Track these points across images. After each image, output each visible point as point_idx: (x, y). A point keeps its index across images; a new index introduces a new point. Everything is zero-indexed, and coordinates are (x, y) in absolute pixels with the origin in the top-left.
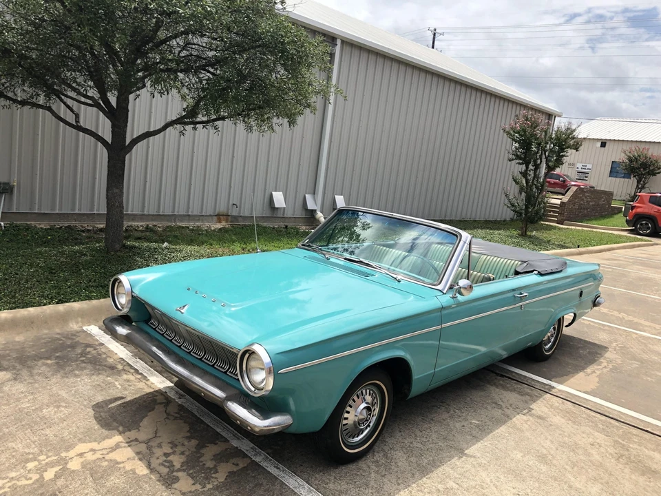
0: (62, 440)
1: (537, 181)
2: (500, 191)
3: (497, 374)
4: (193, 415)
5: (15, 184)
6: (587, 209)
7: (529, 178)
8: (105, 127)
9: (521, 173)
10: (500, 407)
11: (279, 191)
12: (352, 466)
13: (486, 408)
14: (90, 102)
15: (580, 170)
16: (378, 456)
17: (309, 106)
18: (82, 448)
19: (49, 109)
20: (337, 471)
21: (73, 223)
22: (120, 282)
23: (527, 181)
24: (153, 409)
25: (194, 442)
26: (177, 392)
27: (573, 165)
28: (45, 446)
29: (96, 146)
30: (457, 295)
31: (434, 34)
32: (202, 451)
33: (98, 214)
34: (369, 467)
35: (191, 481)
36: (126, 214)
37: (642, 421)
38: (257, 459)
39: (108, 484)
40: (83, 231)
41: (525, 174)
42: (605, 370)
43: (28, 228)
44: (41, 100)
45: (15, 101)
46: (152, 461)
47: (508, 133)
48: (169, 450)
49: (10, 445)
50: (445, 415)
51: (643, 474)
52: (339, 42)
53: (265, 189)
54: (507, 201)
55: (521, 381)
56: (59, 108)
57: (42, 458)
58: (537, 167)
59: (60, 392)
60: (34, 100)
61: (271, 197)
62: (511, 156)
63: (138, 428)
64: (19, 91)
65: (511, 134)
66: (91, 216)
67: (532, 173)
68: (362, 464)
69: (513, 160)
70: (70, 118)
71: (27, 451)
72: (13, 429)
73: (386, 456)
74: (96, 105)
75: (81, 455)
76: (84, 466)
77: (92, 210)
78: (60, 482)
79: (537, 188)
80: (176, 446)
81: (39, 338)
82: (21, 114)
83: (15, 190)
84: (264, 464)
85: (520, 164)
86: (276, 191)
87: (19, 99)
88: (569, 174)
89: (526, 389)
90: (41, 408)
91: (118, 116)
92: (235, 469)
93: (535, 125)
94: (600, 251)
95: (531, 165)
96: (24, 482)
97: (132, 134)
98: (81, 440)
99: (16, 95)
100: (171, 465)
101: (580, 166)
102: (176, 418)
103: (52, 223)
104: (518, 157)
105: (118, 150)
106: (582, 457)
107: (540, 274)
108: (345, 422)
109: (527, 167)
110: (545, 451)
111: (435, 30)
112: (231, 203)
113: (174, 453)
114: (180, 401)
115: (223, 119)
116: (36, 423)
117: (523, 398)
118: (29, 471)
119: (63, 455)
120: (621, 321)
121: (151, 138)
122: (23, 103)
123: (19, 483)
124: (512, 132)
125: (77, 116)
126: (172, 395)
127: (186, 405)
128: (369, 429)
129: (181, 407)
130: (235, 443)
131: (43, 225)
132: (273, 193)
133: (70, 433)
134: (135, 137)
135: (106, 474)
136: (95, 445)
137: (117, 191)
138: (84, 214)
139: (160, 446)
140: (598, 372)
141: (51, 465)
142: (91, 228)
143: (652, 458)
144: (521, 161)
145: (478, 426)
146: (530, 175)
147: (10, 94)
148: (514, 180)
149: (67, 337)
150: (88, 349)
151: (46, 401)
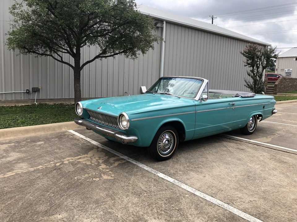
0: (62, 157)
1: (259, 74)
2: (242, 80)
3: (228, 139)
4: (107, 151)
5: (40, 88)
6: (288, 87)
7: (255, 73)
8: (72, 61)
9: (251, 71)
10: (226, 147)
11: (144, 86)
12: (164, 162)
13: (220, 147)
14: (66, 51)
15: (287, 72)
16: (174, 159)
17: (151, 47)
18: (68, 158)
19: (52, 56)
20: (158, 163)
21: (63, 102)
22: (79, 104)
23: (254, 74)
24: (93, 150)
25: (107, 157)
26: (101, 146)
27: (283, 69)
28: (56, 158)
29: (69, 68)
30: (202, 101)
31: (213, 18)
32: (110, 159)
33: (72, 98)
34: (170, 162)
35: (105, 166)
36: (82, 98)
37: (286, 149)
38: (129, 161)
39: (77, 166)
40: (67, 105)
41: (252, 71)
42: (276, 137)
43: (46, 104)
44: (48, 53)
45: (39, 54)
46: (92, 161)
47: (243, 54)
48: (98, 159)
49: (44, 158)
50: (203, 150)
51: (280, 163)
52: (165, 22)
53: (138, 86)
54: (246, 84)
55: (237, 140)
56: (55, 55)
57: (55, 161)
58: (258, 68)
59: (60, 146)
60: (46, 53)
61: (141, 88)
62: (246, 64)
63: (87, 154)
64: (40, 50)
65: (245, 55)
66: (70, 99)
67: (256, 71)
68: (168, 161)
69: (246, 65)
70: (59, 59)
71: (50, 159)
72: (45, 155)
73: (177, 159)
74: (68, 52)
75: (68, 160)
76: (69, 162)
77: (69, 96)
78: (61, 166)
79: (259, 77)
80: (101, 158)
81: (52, 134)
82: (41, 59)
83: (41, 90)
84: (132, 162)
85: (250, 67)
86: (143, 86)
87: (40, 53)
88: (282, 74)
89: (239, 142)
90: (54, 150)
91: (77, 56)
92: (121, 163)
93: (255, 49)
94: (291, 102)
95: (255, 67)
96: (49, 166)
97: (83, 62)
98: (68, 157)
99: (39, 52)
100: (99, 162)
101: (286, 70)
102: (101, 152)
103: (55, 103)
104: (249, 64)
105: (77, 69)
106: (255, 159)
107: (242, 97)
108: (159, 145)
109: (253, 68)
110: (241, 158)
111: (213, 16)
112: (124, 92)
113: (100, 159)
114: (102, 148)
115: (117, 54)
116: (52, 153)
117: (237, 145)
118: (51, 164)
119: (62, 160)
120: (290, 123)
121: (91, 63)
122: (42, 54)
123: (48, 166)
124: (245, 53)
125: (62, 58)
126: (100, 146)
127: (105, 149)
128: (169, 150)
129: (103, 149)
130: (122, 157)
131: (51, 103)
132: (142, 87)
133: (64, 155)
134: (84, 63)
135: (77, 164)
136: (73, 158)
137: (78, 85)
138: (66, 99)
139: (95, 158)
140: (272, 137)
141: (59, 162)
142: (69, 104)
143: (285, 159)
144: (250, 66)
145: (215, 152)
146: (255, 71)
147: (37, 52)
148: (248, 74)
149: (62, 133)
150: (69, 136)
151: (55, 148)
